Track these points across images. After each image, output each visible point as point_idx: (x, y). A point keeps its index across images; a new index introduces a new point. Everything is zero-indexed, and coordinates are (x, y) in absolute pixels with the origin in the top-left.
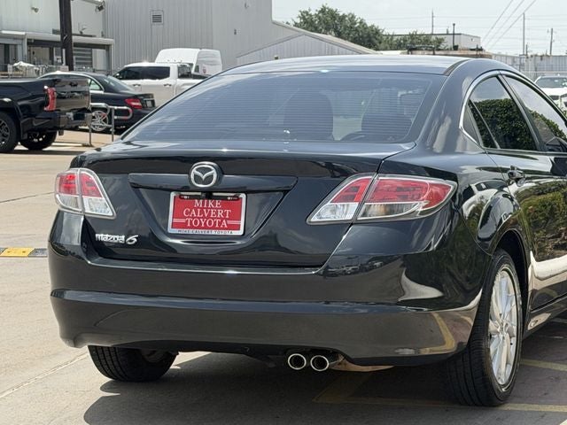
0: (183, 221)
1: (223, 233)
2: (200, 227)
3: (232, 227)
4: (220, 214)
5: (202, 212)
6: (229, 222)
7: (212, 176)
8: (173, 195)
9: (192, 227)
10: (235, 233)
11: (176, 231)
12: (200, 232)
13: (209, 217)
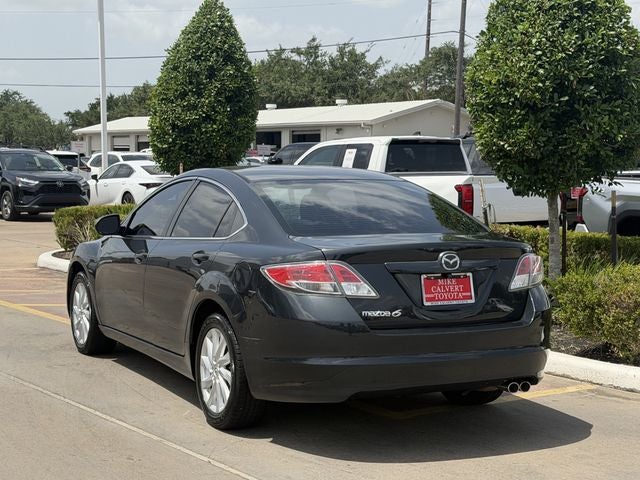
0: (432, 296)
1: (461, 302)
2: (444, 300)
3: (465, 298)
4: (457, 289)
5: (444, 289)
6: (464, 294)
7: (456, 262)
8: (423, 277)
9: (439, 300)
10: (469, 301)
11: (429, 304)
12: (446, 303)
13: (450, 291)
